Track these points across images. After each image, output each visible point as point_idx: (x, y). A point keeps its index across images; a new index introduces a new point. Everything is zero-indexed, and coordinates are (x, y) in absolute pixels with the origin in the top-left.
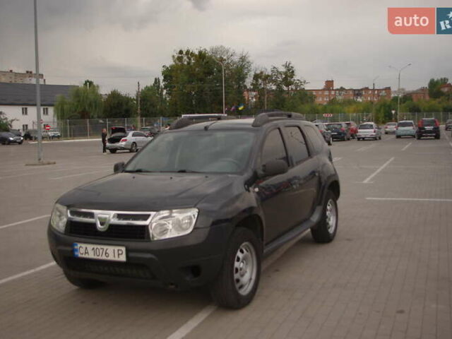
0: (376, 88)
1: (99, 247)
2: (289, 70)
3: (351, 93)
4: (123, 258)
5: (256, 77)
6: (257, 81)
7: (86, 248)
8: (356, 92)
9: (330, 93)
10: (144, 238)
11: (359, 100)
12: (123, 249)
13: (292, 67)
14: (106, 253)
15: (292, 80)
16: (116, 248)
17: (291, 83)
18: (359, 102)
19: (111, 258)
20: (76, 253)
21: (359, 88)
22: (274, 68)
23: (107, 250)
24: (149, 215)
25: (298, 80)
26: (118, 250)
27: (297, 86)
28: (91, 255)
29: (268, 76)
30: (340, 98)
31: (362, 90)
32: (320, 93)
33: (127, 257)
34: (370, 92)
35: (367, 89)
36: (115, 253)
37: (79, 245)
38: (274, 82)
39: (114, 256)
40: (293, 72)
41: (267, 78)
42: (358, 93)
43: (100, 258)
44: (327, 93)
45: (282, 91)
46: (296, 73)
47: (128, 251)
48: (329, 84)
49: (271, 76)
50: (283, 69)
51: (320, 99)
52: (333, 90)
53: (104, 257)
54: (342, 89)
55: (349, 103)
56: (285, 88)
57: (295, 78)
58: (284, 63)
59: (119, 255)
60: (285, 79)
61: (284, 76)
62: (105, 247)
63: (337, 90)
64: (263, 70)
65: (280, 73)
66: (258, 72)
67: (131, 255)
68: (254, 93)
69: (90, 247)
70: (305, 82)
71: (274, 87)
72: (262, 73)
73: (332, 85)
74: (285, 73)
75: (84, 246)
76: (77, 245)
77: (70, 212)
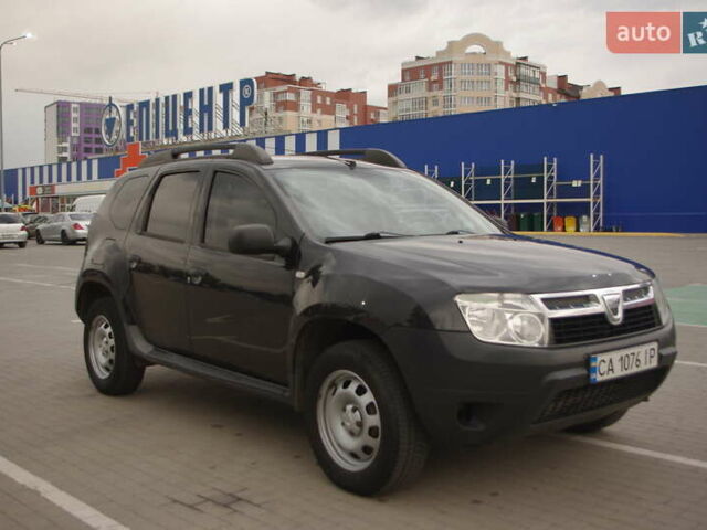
1: (629, 351)
4: (655, 363)
7: (611, 360)
12: (656, 345)
14: (637, 360)
16: (649, 348)
19: (642, 367)
20: (592, 377)
23: (639, 354)
26: (651, 350)
28: (617, 373)
36: (647, 356)
37: (599, 358)
39: (646, 363)
43: (629, 371)
47: (659, 348)
53: (634, 368)
59: (651, 357)
62: (636, 350)
69: (616, 357)
75: (607, 358)
76: (595, 359)
77: (544, 300)
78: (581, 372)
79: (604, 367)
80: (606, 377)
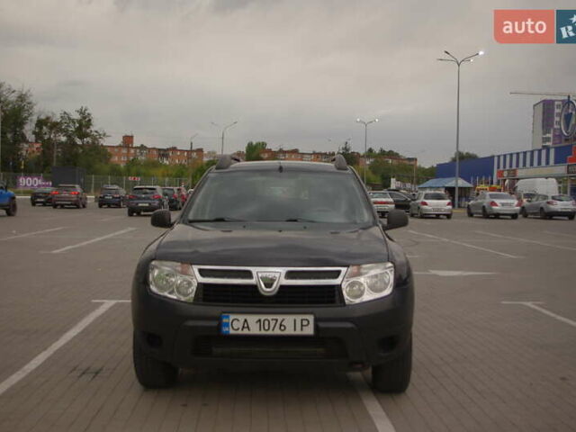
0: (194, 148)
1: (270, 317)
2: (85, 118)
3: (155, 152)
4: (309, 331)
5: (40, 123)
6: (41, 128)
7: (246, 321)
8: (162, 152)
9: (128, 151)
10: (333, 302)
11: (166, 162)
12: (311, 318)
13: (89, 114)
14: (281, 325)
15: (88, 131)
16: (299, 318)
17: (87, 135)
18: (165, 165)
19: (290, 331)
20: (225, 329)
21: (165, 148)
22: (65, 113)
23: (283, 320)
24: (339, 272)
25: (96, 132)
26: (302, 320)
27: (94, 138)
28: (255, 330)
29: (57, 123)
30: (142, 158)
31: (168, 149)
32: (116, 150)
33: (316, 328)
34: (179, 153)
35: (174, 149)
36: (297, 324)
37: (232, 317)
38: (65, 132)
39: (295, 329)
40: (90, 120)
41: (55, 126)
42: (163, 153)
43: (270, 332)
44: (124, 151)
45: (75, 144)
46: (93, 122)
47: (316, 320)
48: (128, 140)
49: (60, 123)
50: (77, 116)
51: (116, 159)
52: (132, 148)
53: (277, 332)
54: (143, 147)
55: (155, 165)
56: (79, 142)
57: (93, 128)
58: (79, 108)
59: (302, 325)
60: (79, 129)
61: (78, 125)
62: (280, 318)
63: (136, 148)
64: (50, 115)
65: (73, 121)
66: (43, 117)
67: (322, 325)
68: (38, 145)
69: (252, 319)
70: (104, 135)
71: (63, 139)
72: (48, 118)
73: (132, 142)
74: (80, 122)
75: (242, 318)
76: (228, 317)
77: (200, 271)
78: (215, 324)
79: (236, 325)
80: (240, 332)
